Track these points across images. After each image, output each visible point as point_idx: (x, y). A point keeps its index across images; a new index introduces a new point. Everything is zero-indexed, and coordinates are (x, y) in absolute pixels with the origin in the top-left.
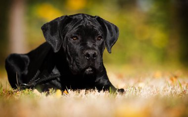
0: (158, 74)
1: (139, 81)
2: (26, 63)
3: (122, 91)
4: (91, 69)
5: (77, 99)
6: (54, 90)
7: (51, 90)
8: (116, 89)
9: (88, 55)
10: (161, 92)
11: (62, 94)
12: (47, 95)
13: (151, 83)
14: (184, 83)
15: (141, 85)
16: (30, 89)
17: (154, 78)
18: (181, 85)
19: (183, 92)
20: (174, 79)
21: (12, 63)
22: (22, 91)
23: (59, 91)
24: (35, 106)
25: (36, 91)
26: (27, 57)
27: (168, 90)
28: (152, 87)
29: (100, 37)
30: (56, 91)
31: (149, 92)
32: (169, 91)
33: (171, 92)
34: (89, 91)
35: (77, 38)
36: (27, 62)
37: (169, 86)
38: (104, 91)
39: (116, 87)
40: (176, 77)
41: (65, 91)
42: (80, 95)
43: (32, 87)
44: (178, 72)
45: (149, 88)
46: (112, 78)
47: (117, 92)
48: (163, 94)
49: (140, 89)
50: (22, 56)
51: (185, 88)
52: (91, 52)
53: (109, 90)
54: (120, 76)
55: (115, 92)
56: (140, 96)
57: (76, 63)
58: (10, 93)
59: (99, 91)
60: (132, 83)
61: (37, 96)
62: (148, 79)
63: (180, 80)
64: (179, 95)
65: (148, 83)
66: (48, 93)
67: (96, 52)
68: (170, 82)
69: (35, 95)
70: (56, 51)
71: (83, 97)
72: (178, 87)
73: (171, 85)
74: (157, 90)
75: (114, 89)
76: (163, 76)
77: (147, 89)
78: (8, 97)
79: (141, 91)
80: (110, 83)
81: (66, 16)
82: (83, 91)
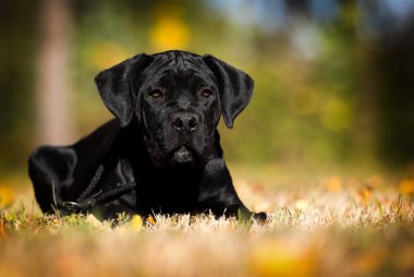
0: (335, 182)
1: (296, 198)
2: (69, 164)
3: (262, 216)
4: (187, 153)
5: (173, 234)
6: (128, 217)
7: (121, 216)
8: (251, 213)
9: (179, 123)
10: (340, 219)
11: (144, 224)
12: (113, 226)
13: (320, 201)
14: (387, 200)
15: (301, 205)
16: (81, 215)
17: (326, 190)
18: (380, 205)
19: (384, 218)
20: (367, 193)
21: (42, 166)
22: (64, 218)
23: (137, 219)
24: (90, 247)
25: (91, 218)
26: (72, 151)
27: (353, 216)
28: (322, 208)
29: (207, 91)
30: (131, 218)
31: (316, 220)
32: (357, 217)
33: (361, 219)
34: (196, 218)
35: (161, 94)
36: (72, 162)
37: (357, 207)
38: (227, 217)
39: (251, 210)
40: (370, 189)
41: (150, 218)
42: (179, 225)
43: (84, 211)
44: (375, 179)
45: (317, 211)
46: (243, 191)
47: (252, 218)
48: (344, 223)
49: (299, 212)
50: (61, 151)
51: (388, 212)
52: (186, 118)
53: (236, 215)
54: (259, 188)
55: (249, 218)
56: (297, 227)
57: (158, 140)
58: (41, 223)
59: (217, 218)
60: (282, 201)
61: (94, 228)
62: (315, 194)
63: (379, 196)
64: (377, 224)
65: (314, 201)
66: (117, 222)
67: (196, 117)
68: (358, 199)
69: (90, 227)
70: (125, 124)
71: (185, 230)
72: (375, 209)
73: (361, 205)
74: (332, 214)
75: (247, 214)
76: (344, 186)
77: (313, 212)
78: (37, 231)
79: (301, 217)
80: (240, 201)
81: (144, 55)
82: (186, 218)
